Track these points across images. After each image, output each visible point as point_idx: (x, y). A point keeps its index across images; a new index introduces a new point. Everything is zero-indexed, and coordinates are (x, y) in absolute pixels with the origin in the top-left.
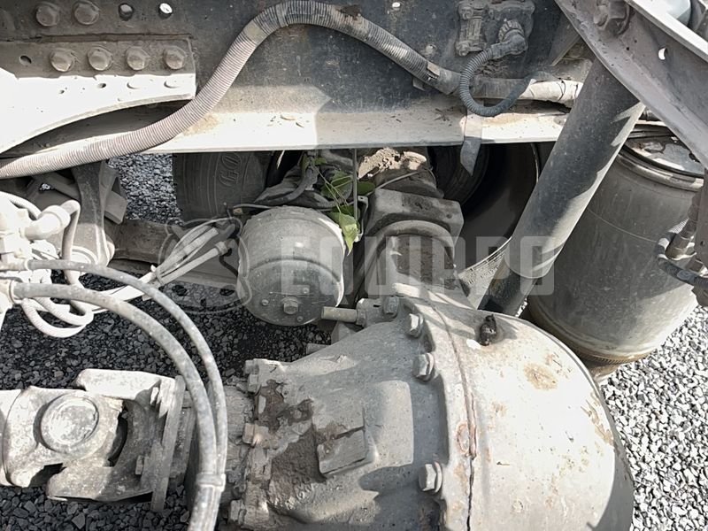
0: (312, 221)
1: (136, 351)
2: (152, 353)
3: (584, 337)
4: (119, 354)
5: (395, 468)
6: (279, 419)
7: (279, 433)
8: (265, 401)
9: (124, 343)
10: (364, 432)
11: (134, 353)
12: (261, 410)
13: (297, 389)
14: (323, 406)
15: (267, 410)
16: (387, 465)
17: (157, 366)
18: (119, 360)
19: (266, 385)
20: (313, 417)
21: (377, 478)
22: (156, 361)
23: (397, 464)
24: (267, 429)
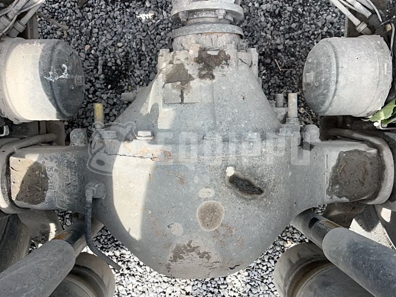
0: (379, 81)
1: (320, 17)
2: (318, 26)
3: (302, 293)
4: (317, 7)
5: (157, 119)
6: (203, 63)
7: (195, 64)
8: (215, 54)
9: (325, 8)
10: (180, 103)
11: (317, 16)
12: (209, 52)
13: (225, 73)
14: (205, 84)
15: (210, 55)
16: (160, 116)
17: (309, 31)
18: (312, 8)
19: (226, 54)
20: (199, 79)
21: (155, 111)
22: (313, 30)
23: (159, 120)
24: (197, 56)
